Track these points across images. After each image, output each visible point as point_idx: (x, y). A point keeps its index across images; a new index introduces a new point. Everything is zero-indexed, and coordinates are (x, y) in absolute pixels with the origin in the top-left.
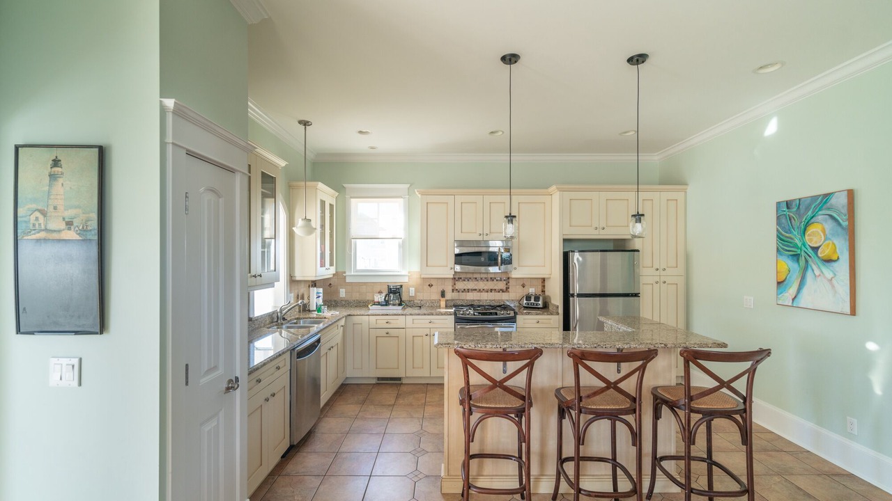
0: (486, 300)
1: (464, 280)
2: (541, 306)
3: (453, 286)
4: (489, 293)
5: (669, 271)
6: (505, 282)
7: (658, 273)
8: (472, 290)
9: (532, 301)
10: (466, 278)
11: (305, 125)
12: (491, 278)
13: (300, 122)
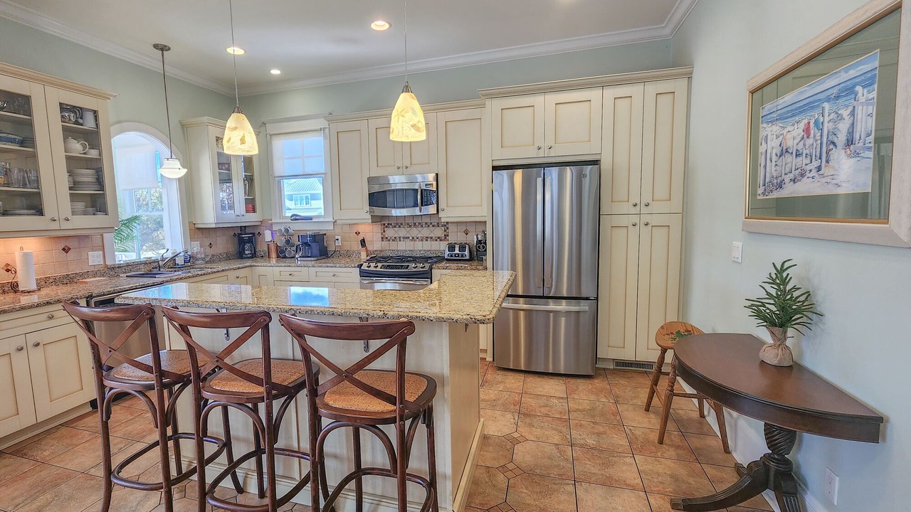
0: (420, 251)
1: (395, 227)
2: (468, 257)
3: (382, 234)
4: (425, 242)
5: (655, 207)
6: (443, 228)
7: (636, 210)
8: (404, 238)
9: (457, 251)
10: (397, 224)
11: (162, 50)
12: (426, 223)
13: (156, 46)
